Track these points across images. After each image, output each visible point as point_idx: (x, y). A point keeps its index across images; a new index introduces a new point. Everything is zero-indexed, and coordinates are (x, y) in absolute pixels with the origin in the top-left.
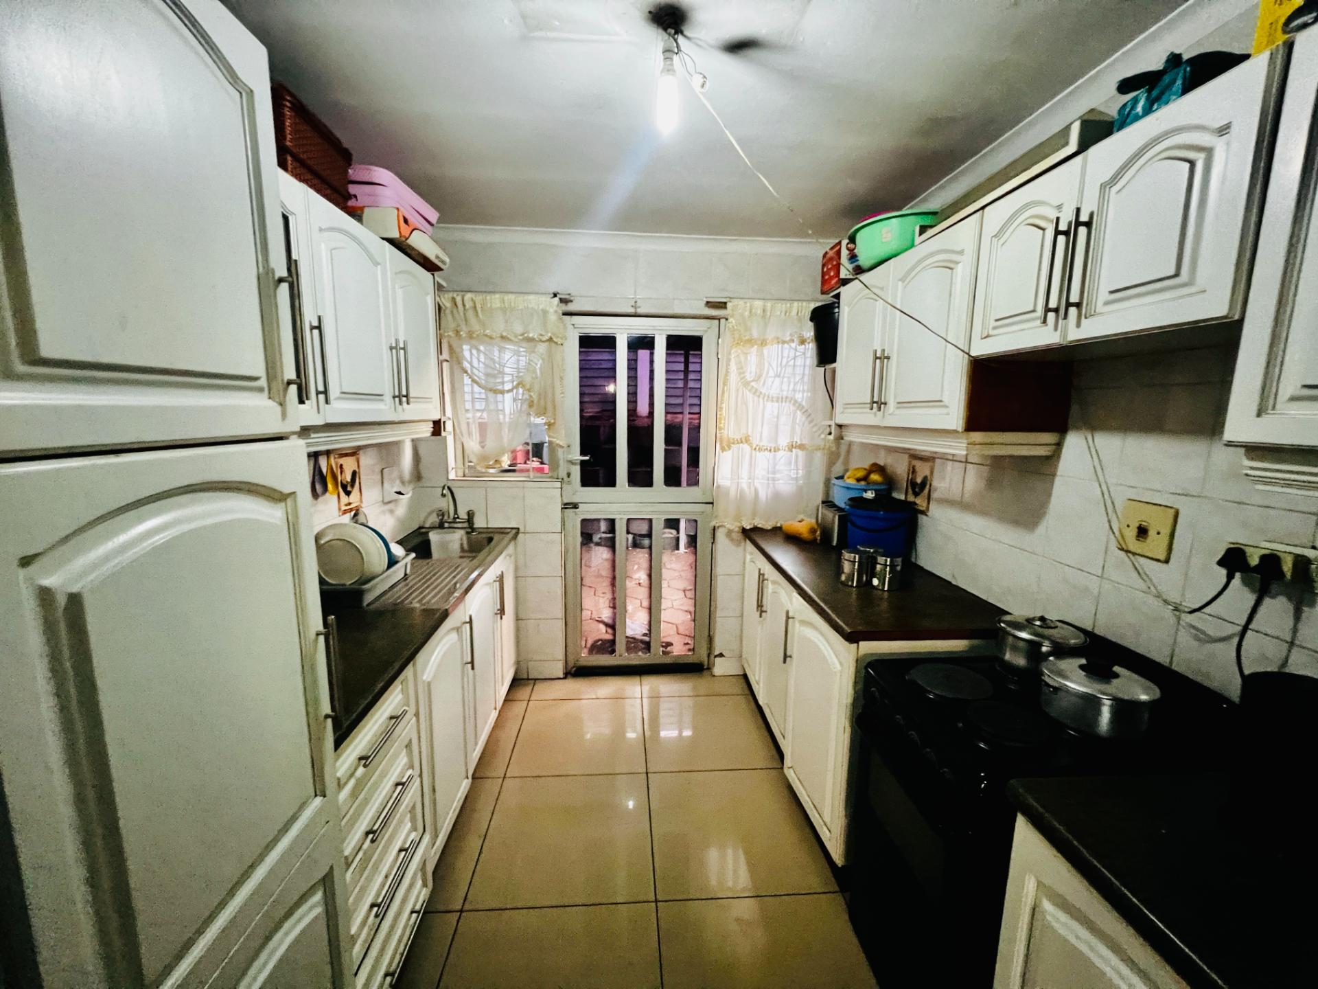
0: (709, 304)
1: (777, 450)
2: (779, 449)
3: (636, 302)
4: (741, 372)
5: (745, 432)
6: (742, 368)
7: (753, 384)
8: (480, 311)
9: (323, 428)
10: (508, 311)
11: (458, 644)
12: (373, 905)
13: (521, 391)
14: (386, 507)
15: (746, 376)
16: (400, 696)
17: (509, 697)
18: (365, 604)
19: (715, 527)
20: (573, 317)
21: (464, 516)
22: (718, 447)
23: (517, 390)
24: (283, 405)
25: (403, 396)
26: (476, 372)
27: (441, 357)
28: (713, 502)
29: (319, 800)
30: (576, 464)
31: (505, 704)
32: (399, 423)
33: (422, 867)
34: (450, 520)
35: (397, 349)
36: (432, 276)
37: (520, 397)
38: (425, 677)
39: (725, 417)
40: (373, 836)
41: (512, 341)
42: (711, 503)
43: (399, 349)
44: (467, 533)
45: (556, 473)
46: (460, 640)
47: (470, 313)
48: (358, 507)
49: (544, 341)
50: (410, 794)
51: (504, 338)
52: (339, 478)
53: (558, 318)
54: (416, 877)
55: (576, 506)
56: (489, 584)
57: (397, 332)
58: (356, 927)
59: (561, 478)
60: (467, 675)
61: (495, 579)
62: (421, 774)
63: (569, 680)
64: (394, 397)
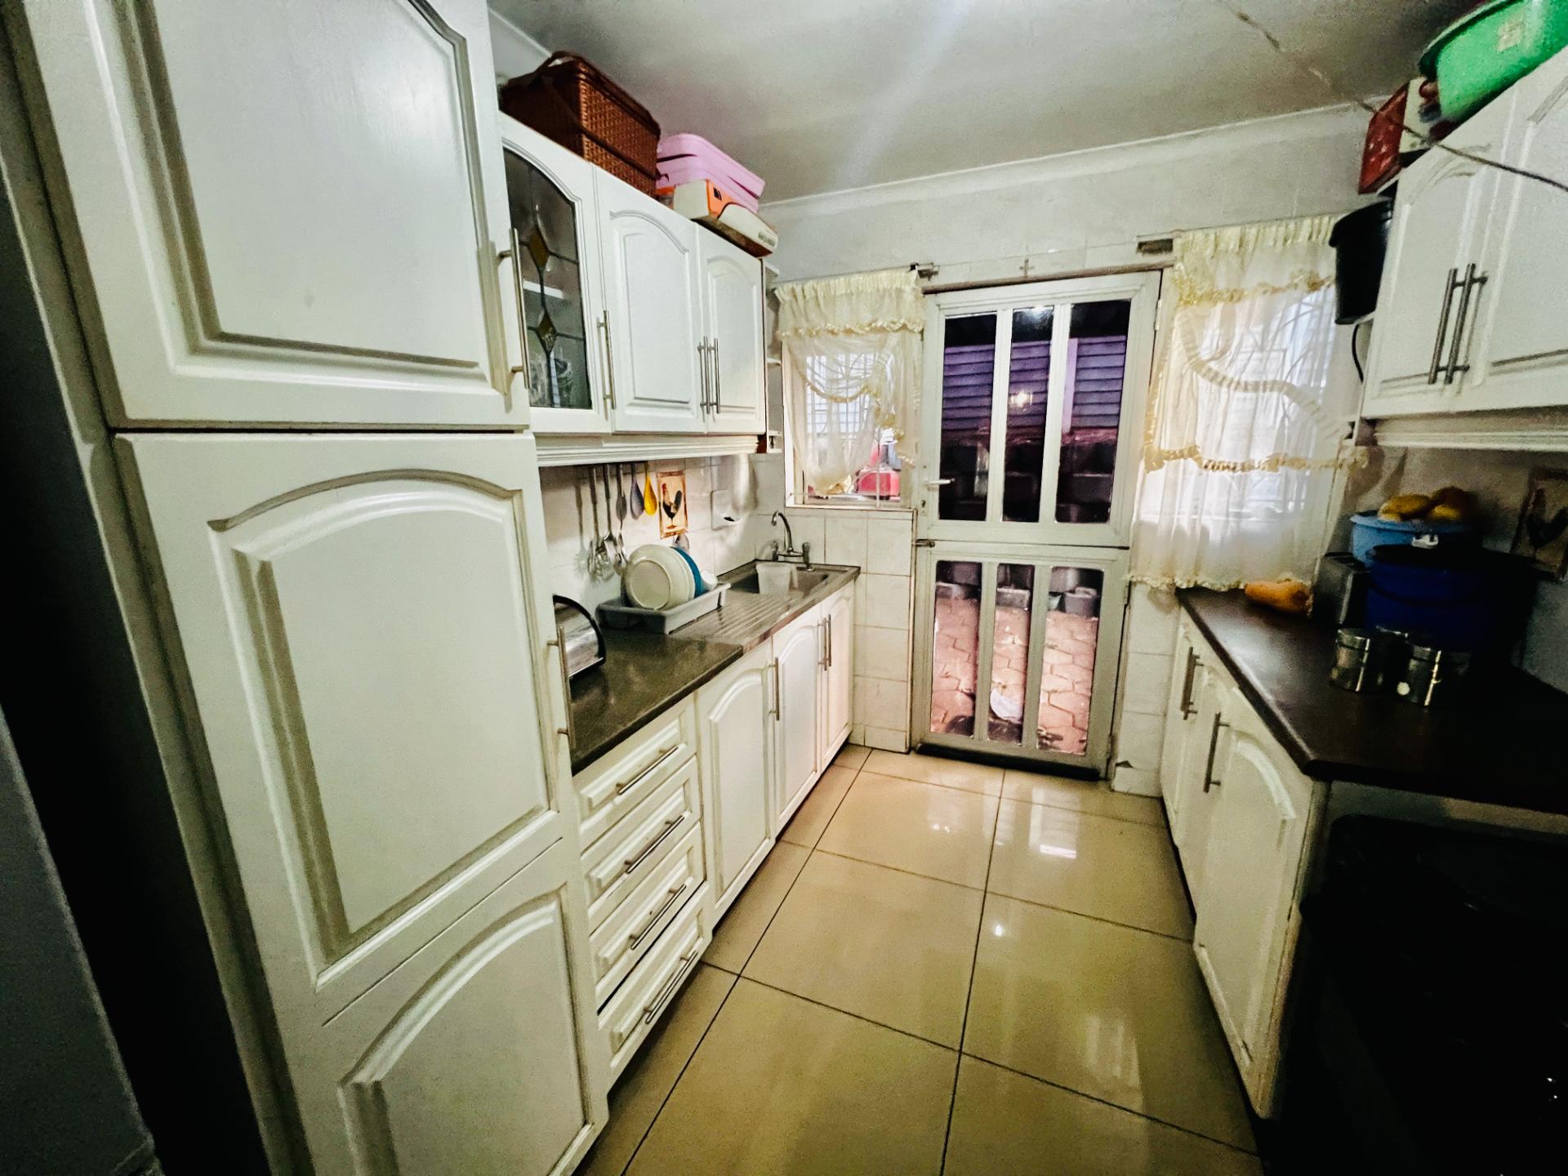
0: (1143, 247)
1: (1247, 467)
2: (1251, 467)
3: (1027, 261)
4: (1191, 347)
5: (1190, 441)
6: (1194, 341)
7: (1212, 365)
8: (821, 301)
9: (615, 437)
10: (854, 297)
11: (761, 688)
12: (631, 937)
13: (867, 398)
14: (716, 534)
15: (1199, 353)
16: (676, 731)
17: (837, 762)
18: (667, 631)
19: (1130, 583)
20: (939, 295)
21: (799, 549)
22: (1142, 465)
23: (862, 396)
24: (507, 395)
25: (712, 405)
26: (816, 377)
27: (769, 360)
28: (1130, 546)
29: (552, 813)
30: (933, 489)
31: (832, 768)
32: (709, 435)
33: (698, 916)
34: (785, 553)
35: (705, 349)
36: (759, 263)
37: (866, 406)
38: (711, 717)
39: (1157, 419)
40: (629, 865)
41: (858, 334)
42: (1127, 548)
43: (709, 350)
44: (799, 569)
45: (908, 501)
46: (764, 684)
47: (811, 304)
48: (682, 531)
49: (897, 331)
50: (686, 837)
51: (849, 332)
52: (660, 498)
53: (917, 298)
54: (690, 924)
55: (931, 544)
56: (811, 627)
57: (707, 329)
58: (609, 953)
59: (913, 507)
60: (771, 724)
61: (820, 622)
62: (701, 819)
63: (913, 757)
64: (702, 405)
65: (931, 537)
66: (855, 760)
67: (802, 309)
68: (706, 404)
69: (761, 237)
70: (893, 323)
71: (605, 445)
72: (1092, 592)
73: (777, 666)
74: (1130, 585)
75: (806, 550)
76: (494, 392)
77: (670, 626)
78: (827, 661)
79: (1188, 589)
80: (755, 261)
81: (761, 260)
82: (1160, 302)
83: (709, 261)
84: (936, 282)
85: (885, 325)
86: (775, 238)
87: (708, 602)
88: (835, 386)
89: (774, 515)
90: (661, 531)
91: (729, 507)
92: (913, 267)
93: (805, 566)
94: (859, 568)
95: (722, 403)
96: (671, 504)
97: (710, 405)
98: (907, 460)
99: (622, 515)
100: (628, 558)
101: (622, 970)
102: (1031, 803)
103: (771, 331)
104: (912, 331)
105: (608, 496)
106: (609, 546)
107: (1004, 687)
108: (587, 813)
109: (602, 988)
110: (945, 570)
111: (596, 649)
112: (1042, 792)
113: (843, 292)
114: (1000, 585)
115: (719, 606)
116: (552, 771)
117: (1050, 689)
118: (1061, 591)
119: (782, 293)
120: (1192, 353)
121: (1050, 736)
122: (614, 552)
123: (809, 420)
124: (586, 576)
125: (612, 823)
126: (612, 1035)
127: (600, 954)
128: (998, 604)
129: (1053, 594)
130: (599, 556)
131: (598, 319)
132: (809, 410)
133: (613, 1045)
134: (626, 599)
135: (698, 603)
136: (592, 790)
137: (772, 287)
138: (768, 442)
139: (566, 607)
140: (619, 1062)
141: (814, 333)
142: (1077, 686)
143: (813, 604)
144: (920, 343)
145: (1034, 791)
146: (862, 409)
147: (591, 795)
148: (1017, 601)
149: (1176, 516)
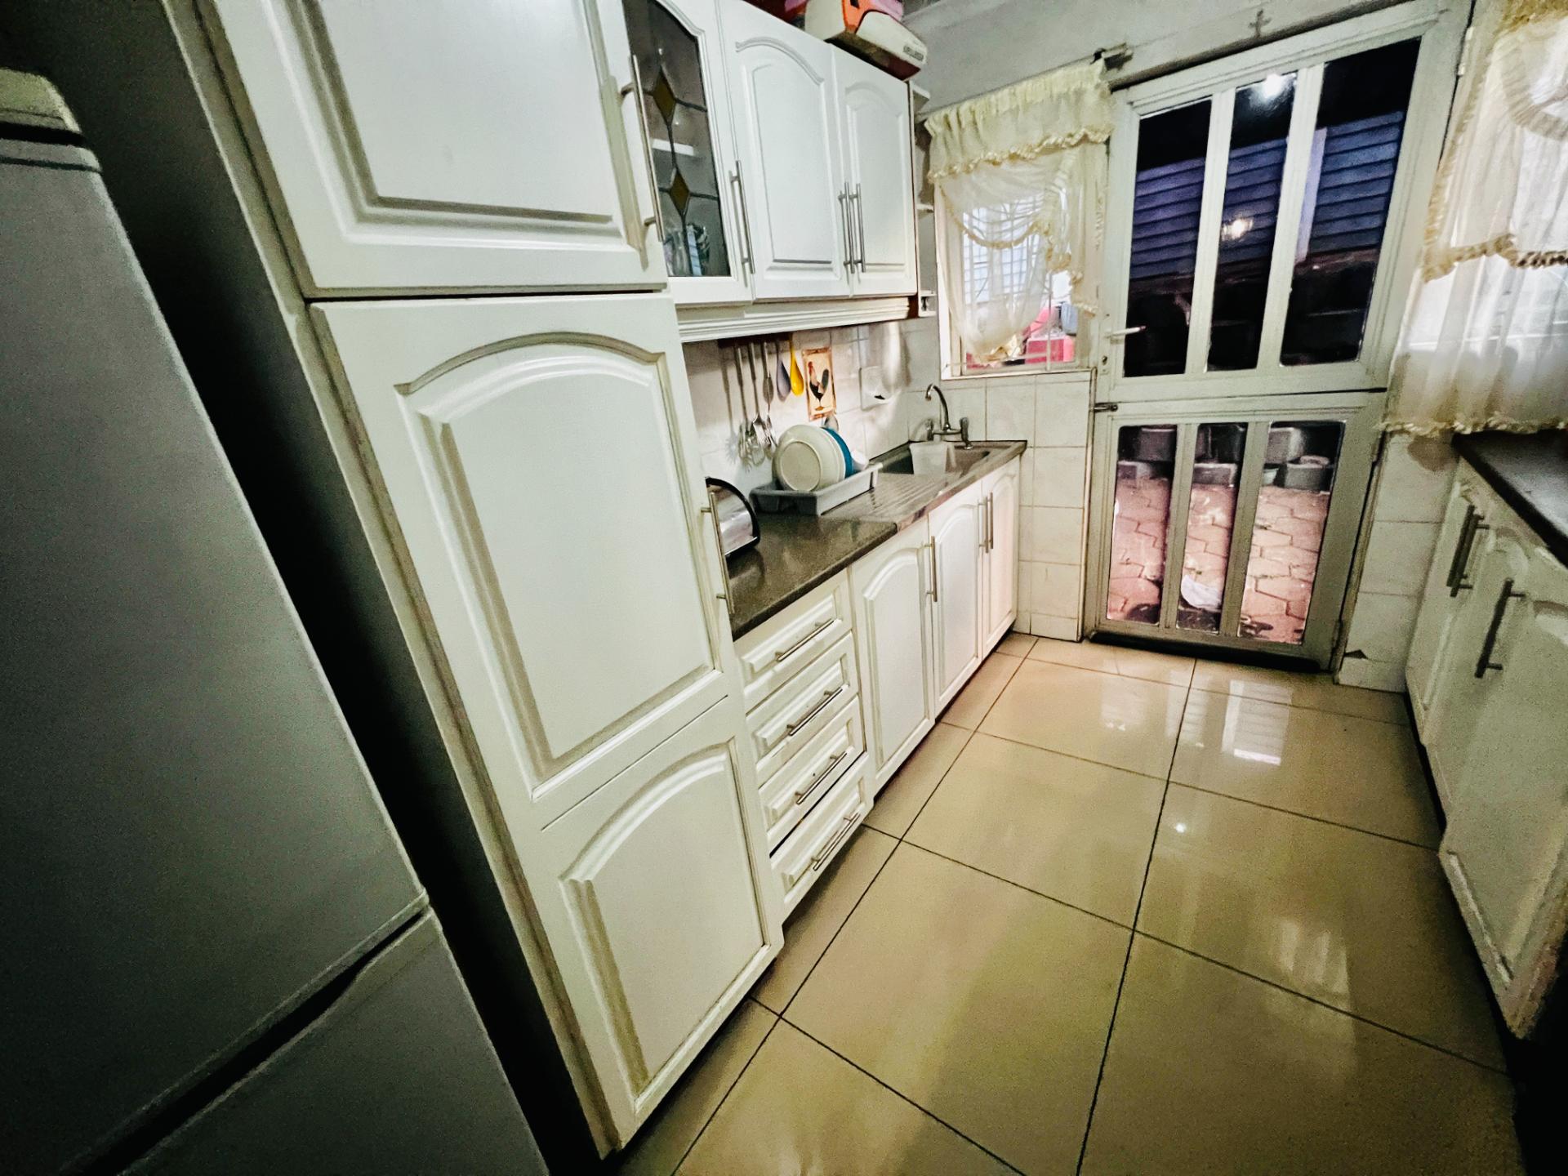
3: (1260, 13)
4: (1518, 88)
5: (1500, 229)
6: (1520, 78)
7: (1552, 109)
8: (980, 125)
9: (756, 307)
10: (1021, 113)
11: (917, 570)
12: (797, 794)
13: (1037, 237)
14: (867, 414)
15: (1530, 95)
16: (831, 605)
17: (999, 650)
18: (819, 512)
19: (1384, 433)
20: (1132, 88)
21: (956, 426)
22: (1418, 274)
23: (1030, 237)
24: (643, 251)
25: (856, 263)
26: (975, 223)
27: (921, 207)
28: (1388, 386)
29: (717, 673)
30: (1117, 342)
31: (995, 655)
32: (855, 299)
33: (859, 783)
34: (941, 431)
35: (847, 198)
36: (906, 85)
37: (1035, 250)
38: (866, 595)
39: (1447, 206)
40: (791, 729)
41: (1024, 158)
42: (1383, 390)
43: (851, 198)
44: (957, 448)
45: (1086, 359)
46: (921, 566)
47: (969, 131)
48: (830, 412)
49: (1077, 145)
50: (844, 707)
51: (1014, 157)
52: (807, 378)
53: (1102, 96)
54: (852, 789)
55: (1112, 407)
56: (971, 507)
57: (848, 175)
58: (778, 804)
59: (1092, 366)
60: (928, 605)
61: (980, 501)
62: (859, 693)
63: (1086, 646)
64: (845, 264)
65: (1113, 399)
66: (1020, 648)
67: (957, 138)
68: (850, 262)
69: (907, 50)
70: (1071, 136)
71: (747, 316)
72: (1324, 461)
73: (933, 545)
74: (1384, 439)
75: (964, 424)
76: (630, 249)
77: (821, 508)
78: (989, 543)
79: (1474, 435)
80: (901, 84)
81: (908, 83)
82: (1471, 31)
83: (848, 90)
84: (1130, 70)
85: (1060, 141)
86: (923, 49)
87: (860, 483)
88: (997, 229)
89: (929, 389)
90: (810, 414)
91: (880, 384)
92: (1097, 56)
93: (963, 444)
94: (1026, 441)
95: (867, 260)
96: (818, 383)
97: (853, 263)
98: (1086, 307)
99: (768, 396)
100: (777, 442)
101: (791, 820)
102: (1228, 694)
103: (921, 173)
104: (1094, 143)
105: (754, 378)
106: (758, 429)
107: (1200, 573)
108: (749, 678)
109: (773, 835)
110: (1130, 440)
111: (751, 528)
112: (1240, 684)
113: (1007, 108)
114: (1199, 459)
115: (871, 488)
116: (714, 636)
117: (1258, 574)
118: (1278, 462)
119: (933, 126)
120: (1518, 97)
121: (1255, 625)
122: (763, 437)
123: (967, 277)
124: (738, 461)
125: (773, 690)
126: (783, 876)
127: (769, 805)
128: (1195, 482)
129: (1268, 466)
130: (749, 440)
131: (730, 173)
132: (967, 265)
133: (785, 885)
134: (778, 483)
135: (851, 483)
136: (755, 655)
137: (921, 119)
138: (920, 304)
139: (720, 487)
140: (792, 899)
141: (972, 166)
142: (1294, 571)
143: (972, 480)
144: (1106, 156)
145: (1232, 683)
146: (1029, 253)
147: (753, 661)
148: (1219, 478)
149: (1465, 339)
